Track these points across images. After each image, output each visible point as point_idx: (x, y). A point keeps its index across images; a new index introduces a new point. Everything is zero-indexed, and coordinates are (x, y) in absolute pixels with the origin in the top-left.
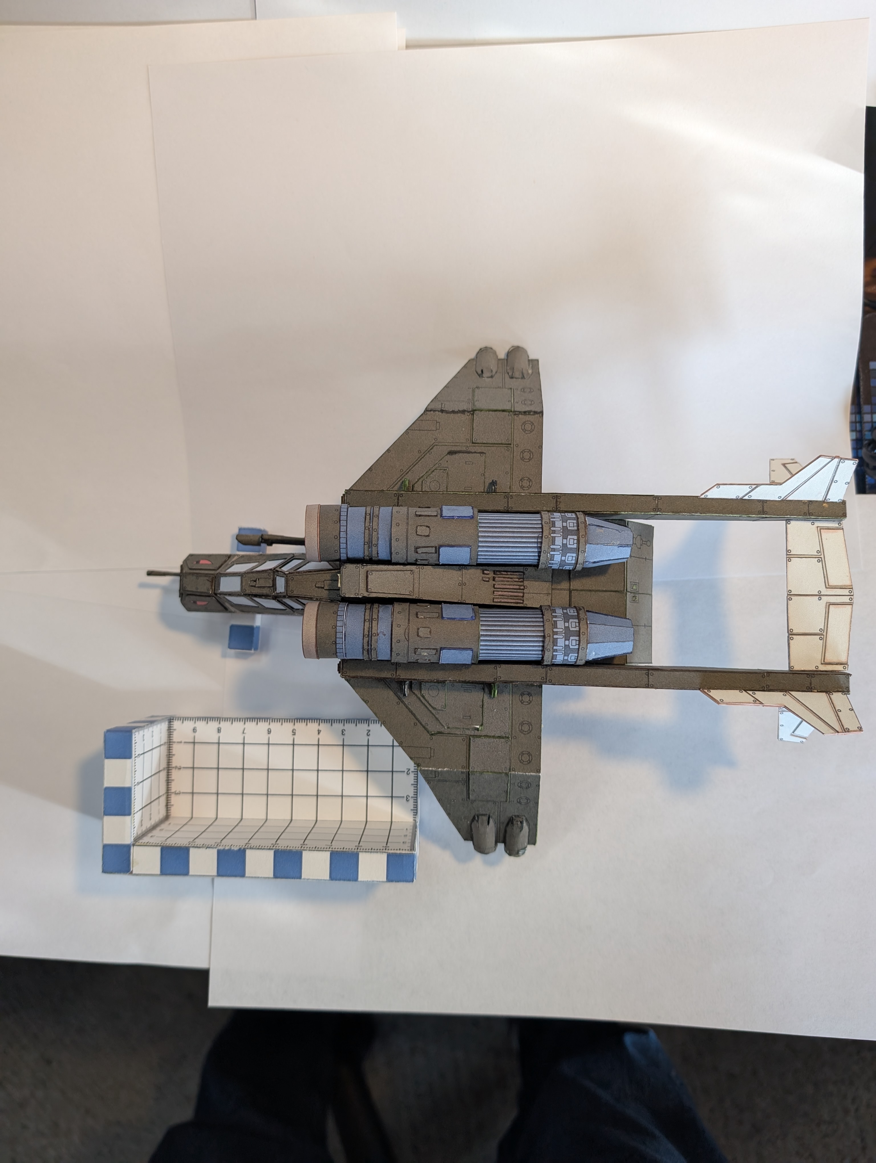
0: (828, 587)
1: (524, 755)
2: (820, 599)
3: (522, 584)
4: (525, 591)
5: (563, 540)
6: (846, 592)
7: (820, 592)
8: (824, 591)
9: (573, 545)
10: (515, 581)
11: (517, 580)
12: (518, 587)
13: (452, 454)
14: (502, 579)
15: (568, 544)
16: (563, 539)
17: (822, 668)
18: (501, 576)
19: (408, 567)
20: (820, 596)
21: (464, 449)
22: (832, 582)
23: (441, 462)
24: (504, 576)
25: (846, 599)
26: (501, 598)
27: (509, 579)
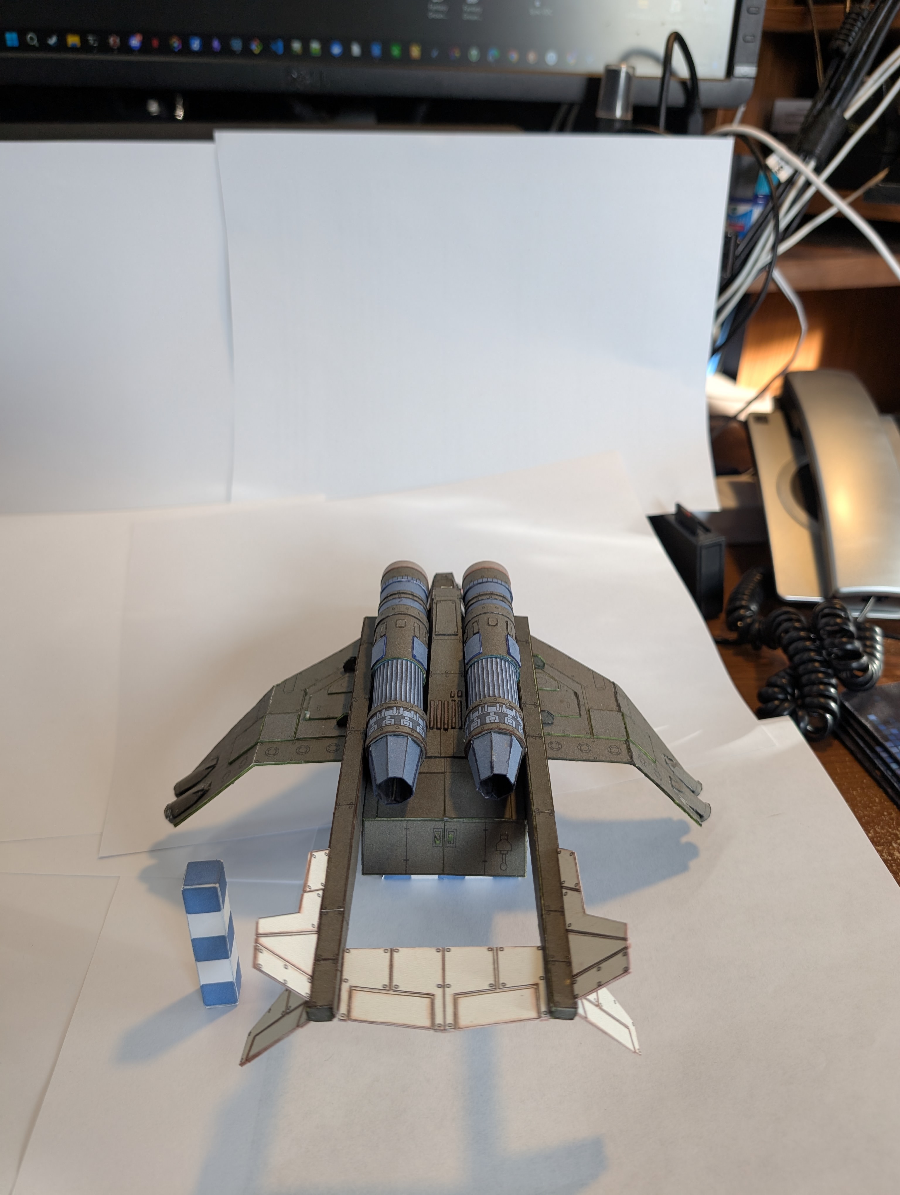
0: (456, 997)
1: (275, 751)
2: (439, 986)
3: (449, 728)
4: (442, 731)
5: (493, 712)
6: (450, 1020)
7: (449, 986)
8: (449, 992)
9: (489, 720)
10: (452, 720)
11: (454, 721)
12: (446, 722)
13: (575, 695)
14: (454, 708)
15: (490, 716)
16: (495, 712)
17: (345, 987)
18: (457, 708)
19: (460, 631)
20: (443, 986)
21: (582, 703)
22: (463, 1002)
23: (566, 687)
24: (457, 710)
25: (439, 1020)
26: (434, 708)
27: (454, 714)
